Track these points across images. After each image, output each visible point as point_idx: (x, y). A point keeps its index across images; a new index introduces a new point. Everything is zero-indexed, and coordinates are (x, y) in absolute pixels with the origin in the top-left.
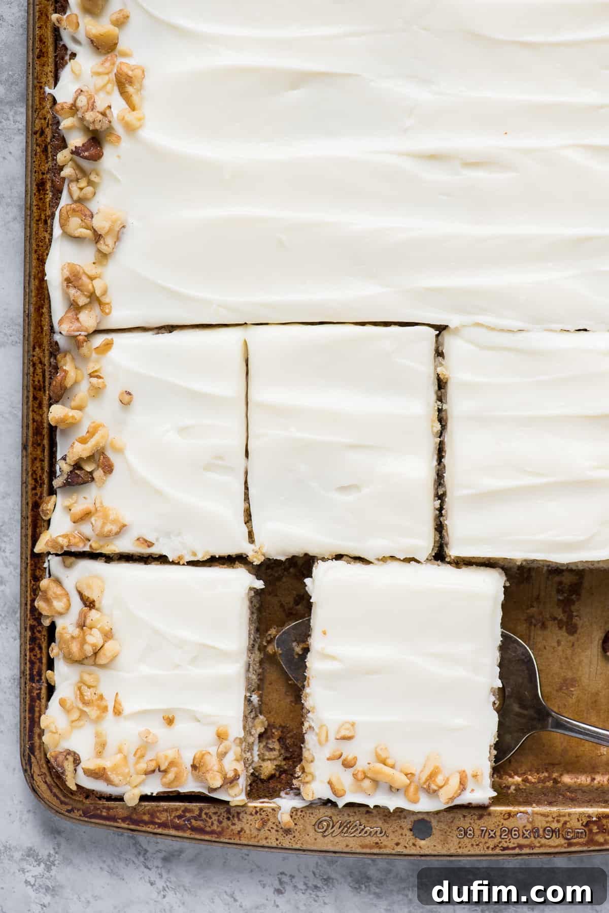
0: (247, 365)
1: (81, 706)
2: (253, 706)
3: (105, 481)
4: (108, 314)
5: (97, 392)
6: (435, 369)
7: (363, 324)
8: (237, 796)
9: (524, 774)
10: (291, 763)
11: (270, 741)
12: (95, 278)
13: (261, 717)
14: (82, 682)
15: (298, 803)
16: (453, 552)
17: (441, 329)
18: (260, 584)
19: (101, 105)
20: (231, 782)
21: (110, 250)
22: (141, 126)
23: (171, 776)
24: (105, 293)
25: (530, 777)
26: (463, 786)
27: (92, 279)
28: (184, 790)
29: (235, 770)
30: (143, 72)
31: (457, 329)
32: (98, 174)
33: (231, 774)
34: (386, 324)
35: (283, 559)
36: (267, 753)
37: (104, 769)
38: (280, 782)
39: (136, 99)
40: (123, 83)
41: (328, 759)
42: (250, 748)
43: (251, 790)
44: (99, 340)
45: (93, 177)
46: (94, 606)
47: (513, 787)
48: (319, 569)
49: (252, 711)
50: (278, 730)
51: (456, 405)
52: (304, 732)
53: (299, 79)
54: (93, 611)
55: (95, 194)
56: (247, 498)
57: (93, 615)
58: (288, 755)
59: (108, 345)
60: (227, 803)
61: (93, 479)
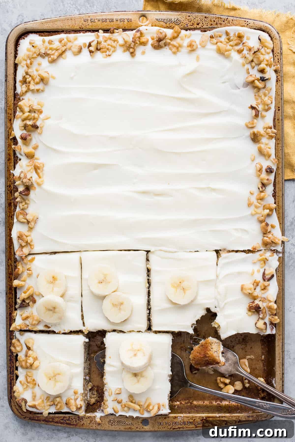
0: (81, 265)
1: (27, 383)
2: (87, 380)
3: (33, 305)
4: (32, 249)
5: (30, 275)
6: (146, 265)
7: (121, 250)
8: (82, 413)
9: (181, 401)
10: (101, 398)
11: (93, 391)
12: (28, 236)
13: (90, 383)
14: (27, 375)
15: (103, 415)
16: (154, 329)
17: (148, 252)
18: (87, 340)
19: (28, 177)
20: (79, 409)
21: (33, 227)
22: (43, 184)
23: (58, 407)
24: (31, 241)
25: (182, 402)
26: (159, 409)
27: (27, 236)
28: (63, 411)
29: (81, 405)
30: (43, 165)
31: (153, 252)
32: (28, 200)
33: (79, 406)
34: (129, 250)
35: (95, 331)
36: (92, 396)
37: (35, 405)
38: (97, 405)
39: (41, 174)
40: (36, 169)
41: (112, 401)
42: (86, 395)
43: (87, 409)
44: (30, 257)
45: (27, 201)
46: (30, 349)
47: (177, 406)
48: (108, 335)
49: (86, 382)
50: (96, 387)
51: (154, 278)
52: (104, 391)
53: (97, 167)
54: (30, 351)
55: (28, 207)
56: (82, 311)
57: (30, 352)
58: (100, 396)
59: (33, 259)
60: (79, 415)
61: (29, 305)
